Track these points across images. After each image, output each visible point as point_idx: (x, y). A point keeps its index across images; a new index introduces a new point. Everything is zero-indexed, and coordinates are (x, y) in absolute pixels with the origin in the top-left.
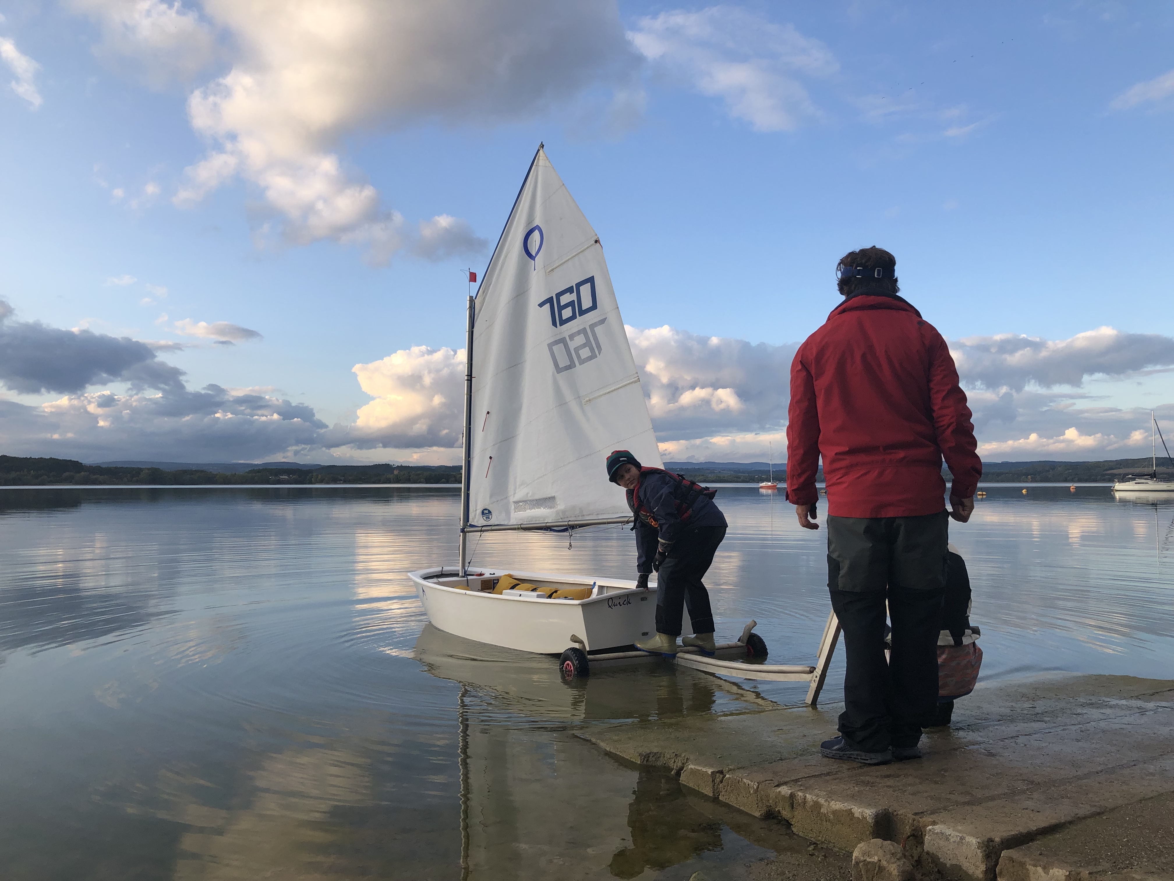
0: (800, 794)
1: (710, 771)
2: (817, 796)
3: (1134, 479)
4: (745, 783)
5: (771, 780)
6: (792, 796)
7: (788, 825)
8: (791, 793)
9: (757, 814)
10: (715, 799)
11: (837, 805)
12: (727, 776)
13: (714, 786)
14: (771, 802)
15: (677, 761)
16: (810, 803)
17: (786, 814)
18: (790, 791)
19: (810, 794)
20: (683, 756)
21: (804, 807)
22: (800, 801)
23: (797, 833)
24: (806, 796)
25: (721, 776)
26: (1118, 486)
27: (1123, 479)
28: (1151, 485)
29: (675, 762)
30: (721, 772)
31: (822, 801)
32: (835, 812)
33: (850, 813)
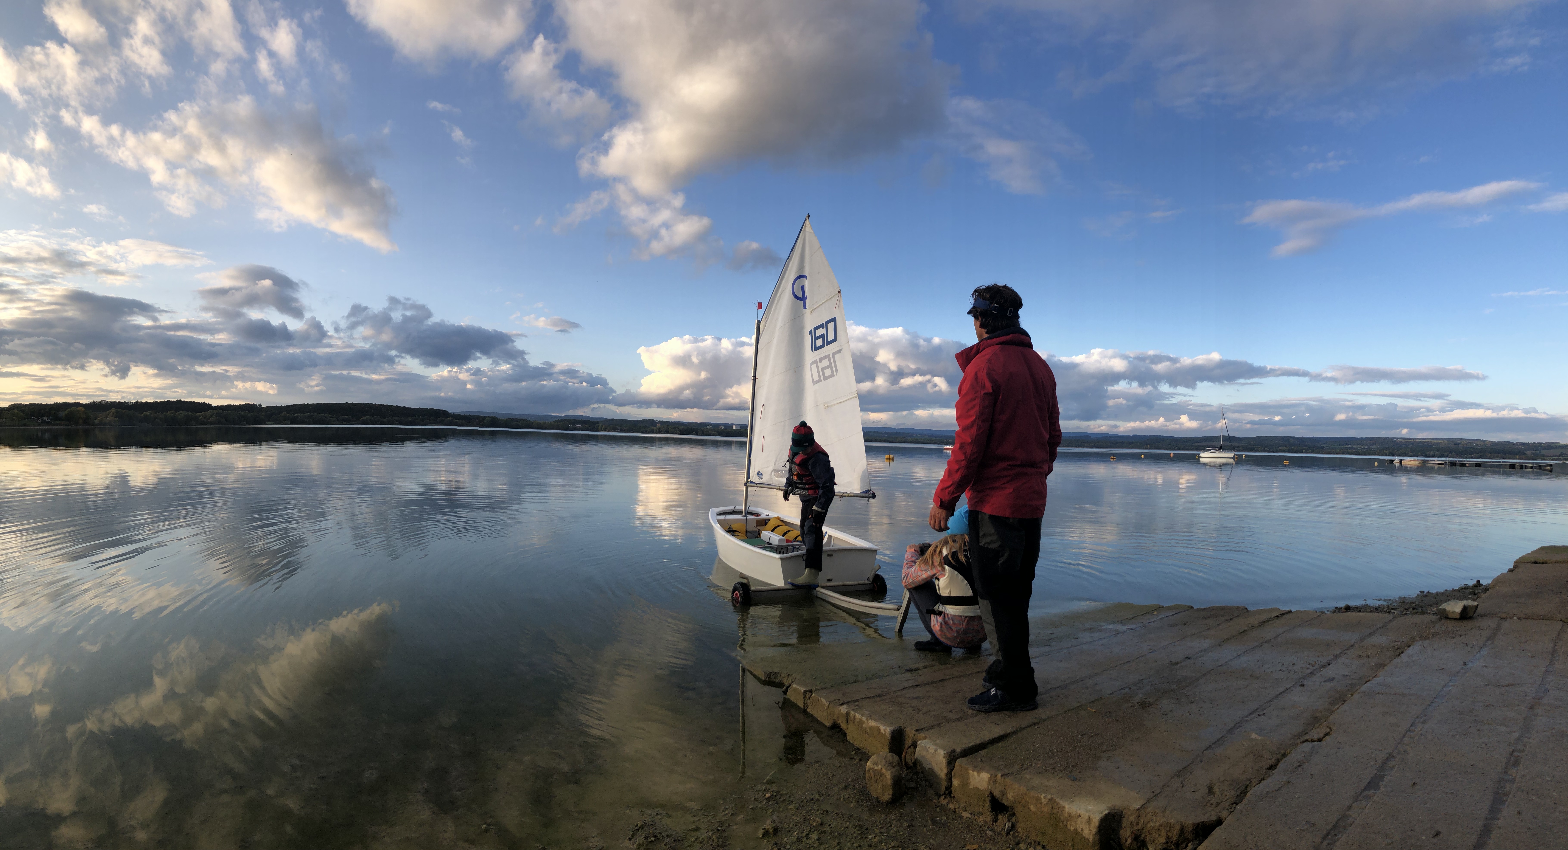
0: (852, 713)
1: (803, 690)
2: (862, 715)
3: (1210, 450)
4: (822, 702)
5: (839, 700)
6: (848, 714)
7: (845, 735)
8: (848, 711)
9: (827, 724)
10: (805, 711)
11: (872, 723)
12: (813, 695)
13: (805, 700)
14: (835, 716)
15: (788, 679)
16: (858, 720)
17: (843, 726)
18: (847, 710)
19: (859, 713)
20: (793, 676)
21: (854, 723)
22: (852, 718)
23: (849, 740)
24: (855, 715)
25: (810, 694)
26: (1203, 454)
27: (1205, 450)
28: (1218, 454)
29: (787, 680)
30: (811, 691)
31: (864, 719)
32: (871, 728)
33: (878, 729)
